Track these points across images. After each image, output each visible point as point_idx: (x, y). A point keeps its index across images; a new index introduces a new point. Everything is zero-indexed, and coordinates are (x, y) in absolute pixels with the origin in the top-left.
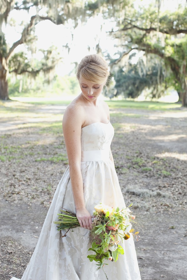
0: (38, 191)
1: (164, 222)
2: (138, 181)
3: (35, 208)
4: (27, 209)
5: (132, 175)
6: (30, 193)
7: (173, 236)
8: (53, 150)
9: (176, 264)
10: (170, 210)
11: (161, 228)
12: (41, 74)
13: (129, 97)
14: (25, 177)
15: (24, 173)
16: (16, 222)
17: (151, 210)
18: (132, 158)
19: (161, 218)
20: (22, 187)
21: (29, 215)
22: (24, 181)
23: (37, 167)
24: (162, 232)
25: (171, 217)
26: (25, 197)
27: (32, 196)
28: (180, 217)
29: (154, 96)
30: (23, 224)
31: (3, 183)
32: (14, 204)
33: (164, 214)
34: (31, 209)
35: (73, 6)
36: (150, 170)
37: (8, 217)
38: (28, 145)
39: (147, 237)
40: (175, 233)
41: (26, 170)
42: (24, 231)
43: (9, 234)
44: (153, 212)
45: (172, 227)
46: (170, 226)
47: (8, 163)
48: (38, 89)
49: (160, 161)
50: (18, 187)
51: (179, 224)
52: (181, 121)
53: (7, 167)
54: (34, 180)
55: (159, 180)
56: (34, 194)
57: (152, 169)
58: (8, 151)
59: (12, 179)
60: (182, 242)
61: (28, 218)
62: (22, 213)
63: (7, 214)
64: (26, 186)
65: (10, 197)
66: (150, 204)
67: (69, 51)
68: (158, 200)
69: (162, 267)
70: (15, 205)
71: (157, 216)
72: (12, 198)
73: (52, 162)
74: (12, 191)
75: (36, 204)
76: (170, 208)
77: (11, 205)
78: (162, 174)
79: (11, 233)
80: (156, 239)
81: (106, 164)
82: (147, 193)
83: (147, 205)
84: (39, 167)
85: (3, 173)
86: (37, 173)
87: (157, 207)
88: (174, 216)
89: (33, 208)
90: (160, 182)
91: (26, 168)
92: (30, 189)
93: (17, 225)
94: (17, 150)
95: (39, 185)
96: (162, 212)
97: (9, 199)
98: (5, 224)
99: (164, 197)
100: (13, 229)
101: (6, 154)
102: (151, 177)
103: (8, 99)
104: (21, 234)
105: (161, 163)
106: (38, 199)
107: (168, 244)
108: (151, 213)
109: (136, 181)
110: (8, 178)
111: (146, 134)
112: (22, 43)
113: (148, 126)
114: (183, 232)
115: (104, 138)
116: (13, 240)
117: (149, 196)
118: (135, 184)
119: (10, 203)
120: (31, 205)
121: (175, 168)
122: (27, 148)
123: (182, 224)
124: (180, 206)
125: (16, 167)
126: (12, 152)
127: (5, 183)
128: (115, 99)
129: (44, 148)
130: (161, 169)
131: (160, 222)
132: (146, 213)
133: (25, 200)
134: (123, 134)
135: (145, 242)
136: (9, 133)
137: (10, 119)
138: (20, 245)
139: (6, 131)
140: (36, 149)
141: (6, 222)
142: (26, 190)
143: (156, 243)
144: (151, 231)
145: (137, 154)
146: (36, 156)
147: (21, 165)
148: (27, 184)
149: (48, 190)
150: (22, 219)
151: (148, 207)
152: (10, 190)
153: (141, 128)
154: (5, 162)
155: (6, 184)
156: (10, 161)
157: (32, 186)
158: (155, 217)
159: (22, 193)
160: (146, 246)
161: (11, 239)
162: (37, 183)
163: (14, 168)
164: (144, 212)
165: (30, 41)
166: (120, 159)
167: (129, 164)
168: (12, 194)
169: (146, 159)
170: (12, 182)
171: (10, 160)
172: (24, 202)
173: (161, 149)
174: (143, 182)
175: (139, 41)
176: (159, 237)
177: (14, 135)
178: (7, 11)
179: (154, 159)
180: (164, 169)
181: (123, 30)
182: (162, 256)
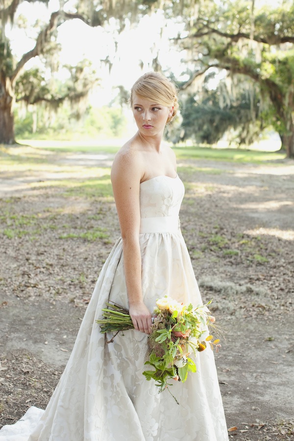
0: (66, 284)
1: (257, 331)
2: (218, 271)
3: (62, 309)
4: (49, 309)
5: (208, 260)
6: (52, 287)
7: (270, 351)
8: (87, 223)
9: (274, 392)
10: (267, 313)
11: (252, 340)
12: (66, 104)
13: (203, 142)
14: (44, 262)
15: (43, 255)
16: (33, 328)
17: (237, 313)
18: (209, 235)
19: (253, 326)
20: (41, 276)
21: (53, 318)
22: (44, 268)
23: (63, 247)
24: (255, 346)
25: (267, 324)
26: (46, 292)
27: (57, 291)
28: (281, 324)
29: (243, 141)
30: (44, 332)
31: (11, 271)
32: (29, 302)
33: (258, 320)
34: (56, 309)
36: (237, 254)
37: (21, 320)
38: (48, 214)
39: (231, 352)
40: (273, 347)
41: (45, 252)
42: (46, 341)
43: (23, 345)
44: (241, 316)
45: (270, 338)
46: (267, 337)
47: (18, 240)
48: (61, 127)
49: (251, 240)
50: (35, 276)
51: (280, 335)
52: (284, 180)
53: (16, 247)
54: (59, 266)
55: (250, 269)
56: (59, 287)
57: (239, 252)
58: (17, 223)
59: (25, 264)
60: (284, 361)
61: (51, 323)
62: (42, 316)
63: (19, 316)
64: (47, 276)
65: (22, 291)
66: (236, 305)
67: (110, 68)
68: (249, 299)
69: (254, 395)
70: (31, 304)
71: (247, 322)
72: (26, 293)
73: (85, 240)
74: (26, 283)
75: (63, 303)
76: (266, 311)
77: (25, 303)
78: (255, 261)
79: (26, 345)
80: (244, 355)
81: (174, 237)
82: (232, 288)
83: (231, 306)
84: (66, 247)
85: (11, 255)
86: (63, 256)
87: (246, 309)
88: (272, 322)
89: (58, 309)
90: (251, 272)
91: (46, 249)
92: (52, 280)
93: (35, 332)
94: (31, 221)
95: (66, 275)
96: (254, 316)
97: (21, 295)
98: (17, 331)
99: (257, 294)
100: (29, 338)
101: (14, 227)
102: (237, 264)
103: (14, 143)
104: (41, 346)
105: (253, 244)
106: (65, 295)
107: (263, 363)
108: (237, 318)
109: (215, 270)
110: (18, 264)
111: (230, 199)
112: (37, 54)
113: (233, 188)
114: (286, 346)
115: (172, 199)
116: (30, 354)
117: (235, 293)
118: (213, 275)
119: (23, 300)
120: (54, 303)
121: (274, 252)
122: (46, 218)
123: (284, 334)
124: (282, 308)
125: (30, 247)
126: (24, 224)
127: (15, 270)
128: (181, 144)
129: (73, 218)
130: (253, 252)
131: (251, 332)
132: (229, 317)
133: (46, 295)
134: (194, 199)
135: (229, 359)
136: (17, 195)
137: (18, 174)
138: (40, 361)
139: (12, 192)
140: (60, 220)
141: (18, 328)
142: (46, 281)
143: (245, 361)
144: (238, 345)
145: (216, 230)
146: (60, 231)
147: (37, 244)
148: (48, 273)
149: (80, 282)
150: (41, 323)
151: (233, 308)
152: (23, 281)
153: (222, 190)
154: (13, 240)
155: (15, 272)
156: (20, 238)
157: (55, 276)
158: (243, 324)
159: (41, 286)
160: (230, 366)
161: (26, 353)
162: (63, 271)
163: (28, 249)
164: (227, 316)
165: (49, 51)
166: (189, 237)
167: (203, 245)
168: (25, 287)
169: (229, 237)
170: (24, 269)
171: (21, 236)
172: (44, 299)
173: (253, 223)
174: (225, 271)
175: (221, 54)
176: (249, 353)
177: (26, 199)
178: (14, 4)
179: (243, 237)
180: (257, 252)
181: (196, 36)
182: (254, 380)
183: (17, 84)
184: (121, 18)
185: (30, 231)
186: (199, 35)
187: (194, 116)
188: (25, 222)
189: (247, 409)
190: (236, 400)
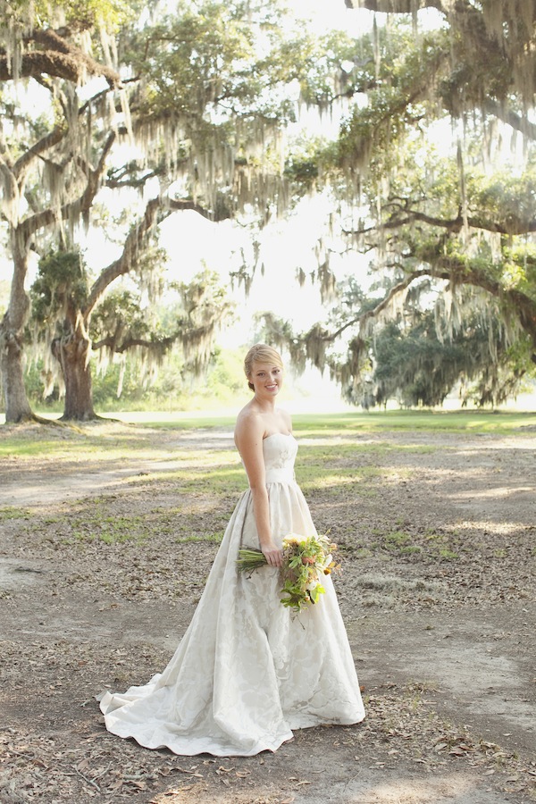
1: (417, 622)
2: (387, 569)
3: (183, 609)
4: (169, 610)
5: (376, 559)
6: (171, 590)
7: (425, 638)
8: (215, 524)
9: (416, 666)
10: (435, 607)
11: (407, 630)
12: (177, 347)
13: (417, 404)
14: (158, 567)
15: (155, 562)
16: (151, 626)
17: (397, 607)
18: (386, 532)
19: (413, 618)
20: (155, 581)
22: (158, 573)
23: (181, 552)
24: (408, 634)
25: (431, 616)
26: (163, 594)
27: (177, 593)
28: (448, 616)
29: (487, 397)
30: (164, 628)
31: (116, 577)
32: (143, 605)
33: (421, 613)
34: (176, 609)
35: (254, 174)
36: (418, 551)
37: (136, 620)
38: (156, 516)
40: (430, 634)
42: (167, 635)
43: (141, 639)
44: (401, 610)
45: (429, 628)
46: (426, 626)
47: (120, 546)
48: (170, 387)
49: (444, 535)
50: (147, 581)
51: (443, 625)
53: (119, 553)
54: (178, 571)
55: (430, 566)
56: (179, 590)
57: (421, 548)
58: (116, 527)
59: (133, 570)
60: (438, 644)
62: (160, 615)
63: (132, 617)
64: (163, 580)
65: (134, 594)
67: (247, 287)
68: (417, 595)
69: (393, 668)
70: (146, 606)
71: (407, 615)
72: (139, 597)
73: (212, 544)
74: (137, 587)
76: (434, 604)
77: (138, 606)
78: (441, 558)
79: (145, 638)
80: (394, 641)
81: (291, 486)
82: (396, 584)
83: (390, 599)
84: (186, 551)
86: (182, 561)
87: (410, 604)
88: (438, 614)
90: (431, 569)
91: (159, 555)
93: (153, 628)
94: (135, 525)
96: (417, 610)
97: (133, 598)
98: (131, 628)
99: (430, 590)
100: (148, 633)
102: (416, 562)
103: (92, 417)
104: (162, 639)
105: (445, 539)
107: (413, 646)
108: (396, 612)
109: (383, 569)
110: (125, 570)
111: (434, 488)
112: (126, 270)
113: (446, 472)
114: (445, 633)
117: (401, 588)
119: (136, 603)
120: (174, 604)
121: (471, 546)
122: (156, 521)
123: (448, 624)
124: (456, 602)
125: (138, 553)
126: (125, 528)
128: (378, 408)
129: (195, 521)
130: (441, 548)
131: (409, 623)
132: (386, 611)
133: (164, 598)
134: (378, 490)
135: (374, 644)
136: (110, 494)
137: (106, 465)
139: (101, 490)
140: (176, 523)
141: (133, 625)
142: (163, 585)
143: (393, 645)
144: (389, 633)
145: (398, 526)
146: (176, 535)
147: (147, 549)
148: (164, 577)
150: (160, 622)
152: (133, 585)
153: (427, 475)
154: (113, 546)
155: (122, 578)
156: (123, 543)
157: (174, 580)
158: (402, 617)
159: (157, 589)
160: (373, 649)
161: (146, 643)
162: (183, 575)
163: (135, 554)
164: (383, 611)
165: (145, 263)
166: (358, 535)
167: (375, 543)
168: (137, 591)
169: (415, 533)
170: (133, 574)
171: (123, 541)
172: (161, 602)
174: (396, 569)
175: (433, 254)
176: (400, 640)
177: (123, 498)
178: (90, 194)
179: (434, 532)
180: (446, 548)
181: (388, 226)
182: (397, 658)
183: (94, 319)
184: (262, 204)
185: (135, 535)
186: (393, 223)
187: (396, 358)
188: (126, 526)
189: (381, 677)
190: (372, 672)
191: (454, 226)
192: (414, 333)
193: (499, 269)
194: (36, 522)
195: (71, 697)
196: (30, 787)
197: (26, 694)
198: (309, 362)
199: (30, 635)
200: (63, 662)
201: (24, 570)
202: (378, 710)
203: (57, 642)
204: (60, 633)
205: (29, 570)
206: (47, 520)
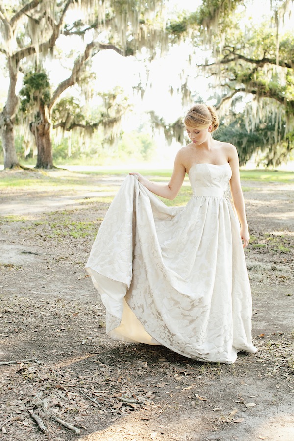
1: (280, 291)
2: (249, 257)
7: (289, 301)
9: (290, 320)
10: (287, 281)
11: (275, 296)
12: (101, 128)
17: (264, 281)
19: (276, 288)
24: (277, 299)
25: (287, 288)
29: (270, 162)
33: (280, 285)
35: (148, 29)
36: (264, 247)
39: (260, 301)
40: (291, 299)
44: (267, 283)
45: (289, 295)
46: (286, 294)
48: (94, 152)
49: (276, 238)
53: (83, 243)
55: (275, 256)
57: (266, 245)
58: (78, 228)
66: (264, 277)
67: (142, 95)
68: (273, 273)
69: (277, 322)
71: (272, 286)
78: (279, 251)
80: (270, 303)
82: (260, 266)
83: (260, 277)
85: (81, 248)
87: (271, 279)
90: (275, 258)
94: (89, 227)
96: (277, 283)
99: (280, 271)
101: (76, 231)
102: (265, 253)
103: (52, 167)
105: (278, 239)
107: (283, 307)
108: (264, 284)
111: (258, 210)
112: (73, 83)
117: (263, 270)
130: (278, 245)
131: (275, 291)
132: (258, 284)
135: (258, 305)
136: (69, 208)
139: (64, 206)
143: (270, 306)
144: (265, 298)
153: (251, 204)
154: (78, 239)
156: (84, 238)
158: (269, 287)
160: (259, 308)
164: (256, 283)
165: (84, 80)
169: (258, 236)
171: (84, 236)
174: (255, 257)
175: (248, 79)
176: (273, 302)
177: (78, 211)
178: (54, 38)
179: (269, 236)
180: (281, 245)
181: (223, 62)
182: (276, 315)
183: (54, 112)
184: (152, 47)
185: (90, 232)
186: (226, 61)
188: (84, 227)
189: (271, 327)
190: (264, 323)
191: (261, 63)
192: (232, 125)
193: (284, 89)
194: (29, 224)
195: (72, 337)
196: (58, 406)
197: (42, 334)
198: (174, 139)
199: (37, 294)
200: (62, 313)
201: (27, 253)
202: (279, 351)
203: (57, 299)
204: (56, 294)
205: (30, 253)
206: (35, 223)
